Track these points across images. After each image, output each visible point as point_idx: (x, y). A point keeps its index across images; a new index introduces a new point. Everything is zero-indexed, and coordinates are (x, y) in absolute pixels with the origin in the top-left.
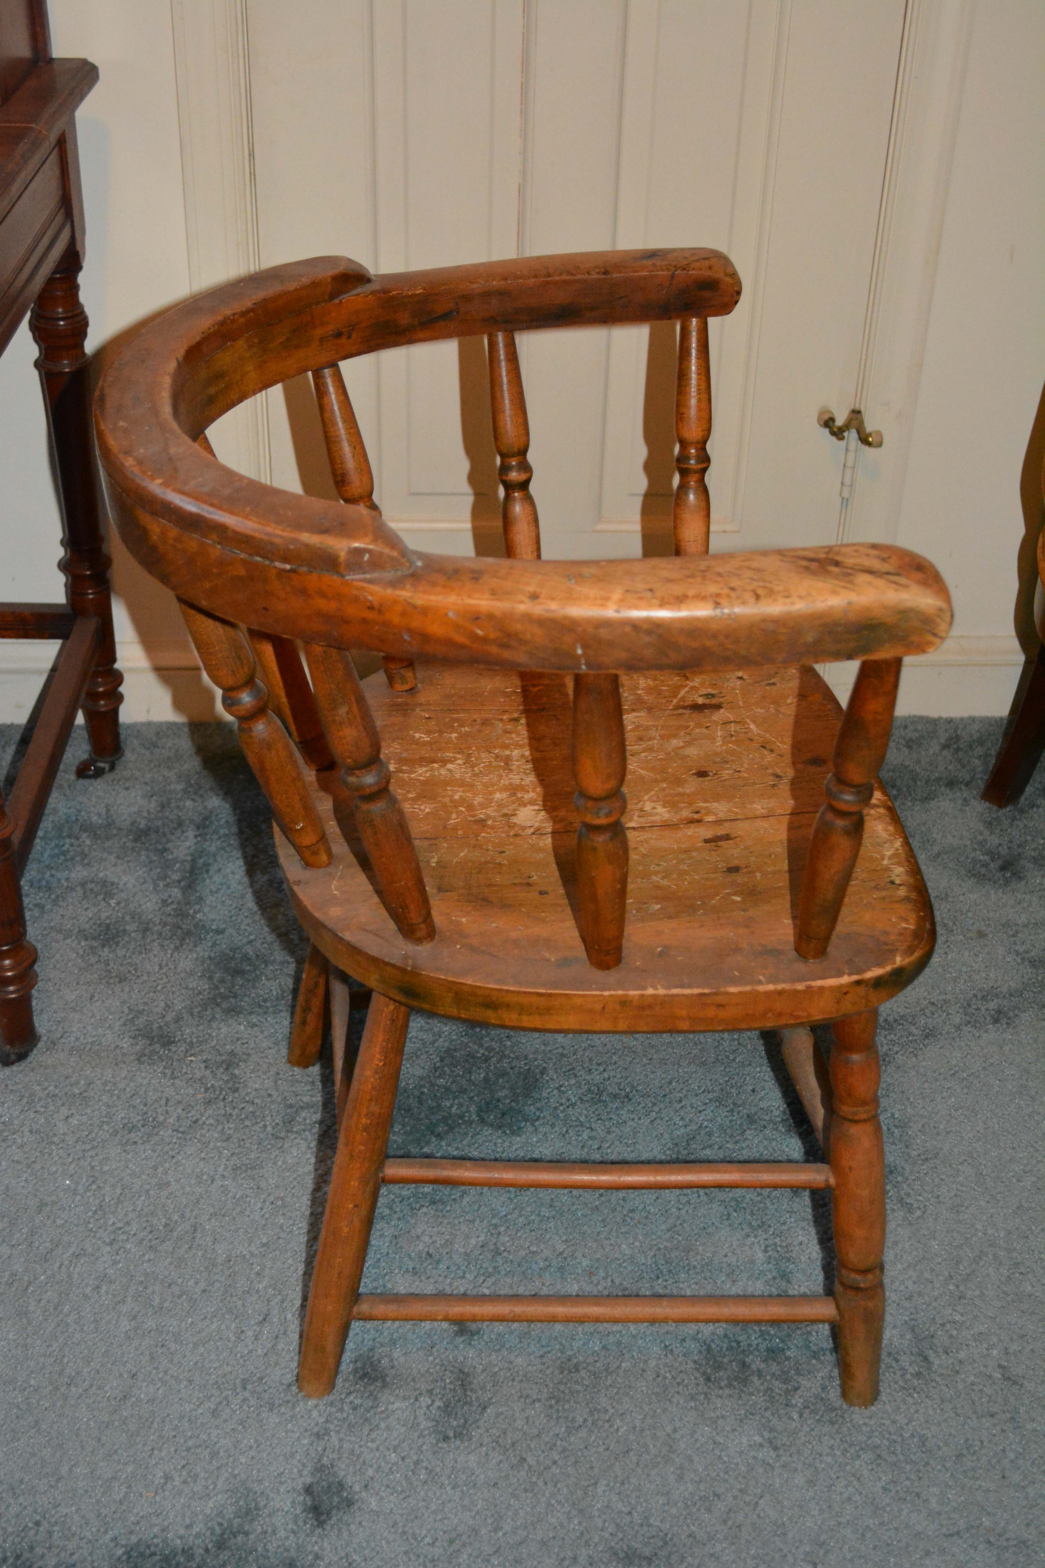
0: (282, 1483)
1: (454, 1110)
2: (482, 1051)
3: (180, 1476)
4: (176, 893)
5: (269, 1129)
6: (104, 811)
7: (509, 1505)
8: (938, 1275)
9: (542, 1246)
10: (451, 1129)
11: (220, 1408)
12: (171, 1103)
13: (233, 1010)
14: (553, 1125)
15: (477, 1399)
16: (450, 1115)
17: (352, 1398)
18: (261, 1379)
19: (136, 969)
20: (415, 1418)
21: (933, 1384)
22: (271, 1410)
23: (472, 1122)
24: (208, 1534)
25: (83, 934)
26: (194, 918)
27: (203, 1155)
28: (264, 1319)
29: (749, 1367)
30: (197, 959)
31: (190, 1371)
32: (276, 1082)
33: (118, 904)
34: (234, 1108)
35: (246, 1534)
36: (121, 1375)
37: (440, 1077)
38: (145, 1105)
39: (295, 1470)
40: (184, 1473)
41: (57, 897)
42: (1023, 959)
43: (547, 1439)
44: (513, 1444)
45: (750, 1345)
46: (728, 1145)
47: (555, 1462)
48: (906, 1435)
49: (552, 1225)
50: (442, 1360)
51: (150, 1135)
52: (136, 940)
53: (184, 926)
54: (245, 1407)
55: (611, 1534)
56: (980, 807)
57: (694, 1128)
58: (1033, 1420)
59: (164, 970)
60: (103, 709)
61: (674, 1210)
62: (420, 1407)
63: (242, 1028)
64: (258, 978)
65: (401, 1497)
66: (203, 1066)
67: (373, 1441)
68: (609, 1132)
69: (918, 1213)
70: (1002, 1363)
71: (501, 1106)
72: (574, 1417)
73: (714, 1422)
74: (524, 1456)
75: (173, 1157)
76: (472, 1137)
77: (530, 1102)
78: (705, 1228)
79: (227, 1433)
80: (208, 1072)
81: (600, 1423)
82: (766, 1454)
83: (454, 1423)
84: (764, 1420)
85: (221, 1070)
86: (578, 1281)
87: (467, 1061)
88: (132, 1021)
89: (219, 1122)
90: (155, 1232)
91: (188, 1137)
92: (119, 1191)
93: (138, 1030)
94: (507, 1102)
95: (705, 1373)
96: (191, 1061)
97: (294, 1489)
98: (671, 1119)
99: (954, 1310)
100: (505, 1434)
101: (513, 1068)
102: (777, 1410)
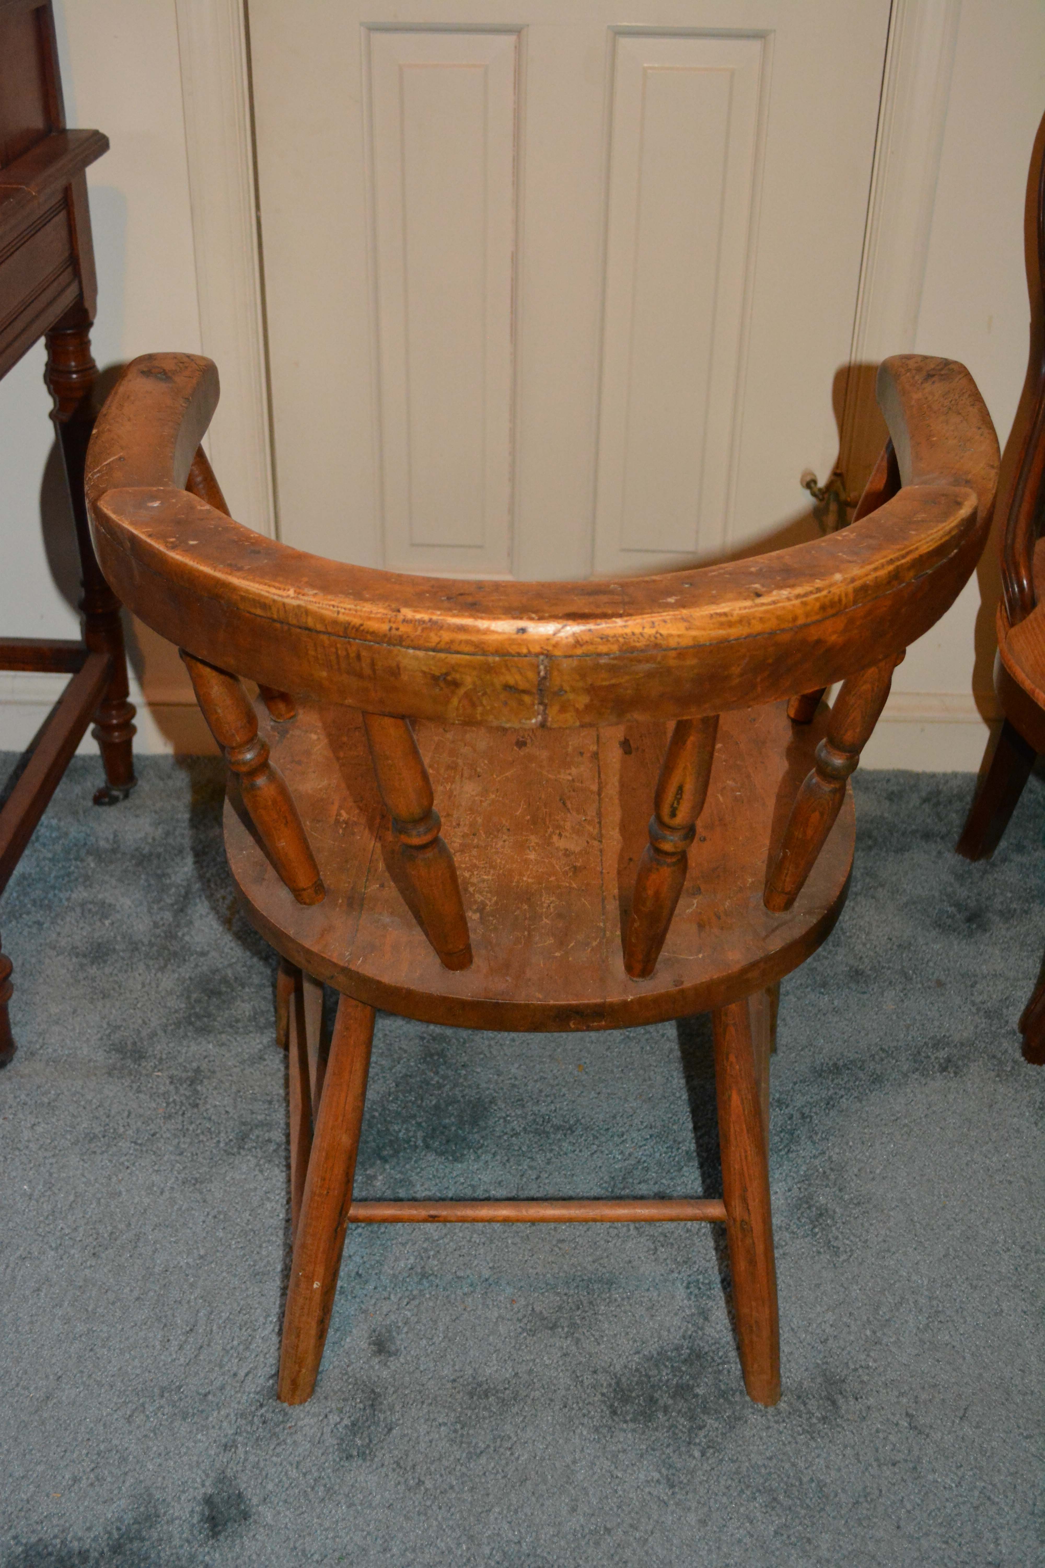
0: (183, 1491)
1: (401, 1135)
2: (436, 1079)
3: (88, 1479)
4: (168, 916)
5: (222, 1145)
6: (111, 837)
7: (402, 1527)
8: (856, 1320)
9: (468, 1272)
10: (396, 1152)
11: (136, 1414)
12: (133, 1116)
13: (204, 1029)
14: (494, 1155)
15: (385, 1418)
16: (397, 1138)
17: (263, 1410)
18: (180, 1387)
19: (120, 987)
20: (322, 1434)
21: (839, 1429)
22: (184, 1419)
23: (416, 1147)
24: (106, 1537)
25: (74, 951)
26: (182, 939)
27: (156, 1168)
28: (191, 1330)
29: (656, 1402)
30: (178, 979)
31: (113, 1376)
32: (235, 1100)
33: (112, 924)
34: (192, 1123)
35: (143, 1540)
36: (47, 1377)
38: (108, 1116)
39: (198, 1480)
40: (92, 1476)
41: (57, 915)
42: (978, 1010)
43: (446, 1464)
44: (414, 1467)
45: (660, 1380)
46: (664, 1181)
47: (452, 1487)
48: (805, 1480)
49: (482, 1251)
50: (356, 1380)
51: (109, 1146)
52: (123, 959)
53: (171, 948)
54: (160, 1415)
55: (498, 1563)
56: (953, 859)
57: (633, 1163)
58: (934, 1471)
59: (146, 989)
60: (117, 741)
61: (602, 1242)
62: (327, 1425)
63: (211, 1046)
64: (234, 998)
65: (298, 1512)
66: (168, 1082)
67: (278, 1455)
68: (548, 1163)
69: (844, 1257)
70: (910, 1411)
71: (447, 1133)
72: (477, 1443)
73: (615, 1456)
74: (422, 1479)
75: (128, 1168)
76: (416, 1162)
77: (475, 1130)
78: (630, 1262)
79: (139, 1439)
80: (172, 1088)
81: (502, 1450)
82: (662, 1490)
83: (359, 1442)
84: (664, 1457)
85: (185, 1086)
86: (499, 1308)
87: (421, 1087)
88: (109, 1035)
89: (175, 1136)
90: (100, 1239)
91: (144, 1149)
92: (72, 1198)
93: (113, 1045)
94: (453, 1128)
95: (612, 1406)
96: (158, 1076)
97: (195, 1498)
98: (611, 1153)
99: (868, 1355)
100: (407, 1455)
101: (464, 1096)
102: (679, 1448)
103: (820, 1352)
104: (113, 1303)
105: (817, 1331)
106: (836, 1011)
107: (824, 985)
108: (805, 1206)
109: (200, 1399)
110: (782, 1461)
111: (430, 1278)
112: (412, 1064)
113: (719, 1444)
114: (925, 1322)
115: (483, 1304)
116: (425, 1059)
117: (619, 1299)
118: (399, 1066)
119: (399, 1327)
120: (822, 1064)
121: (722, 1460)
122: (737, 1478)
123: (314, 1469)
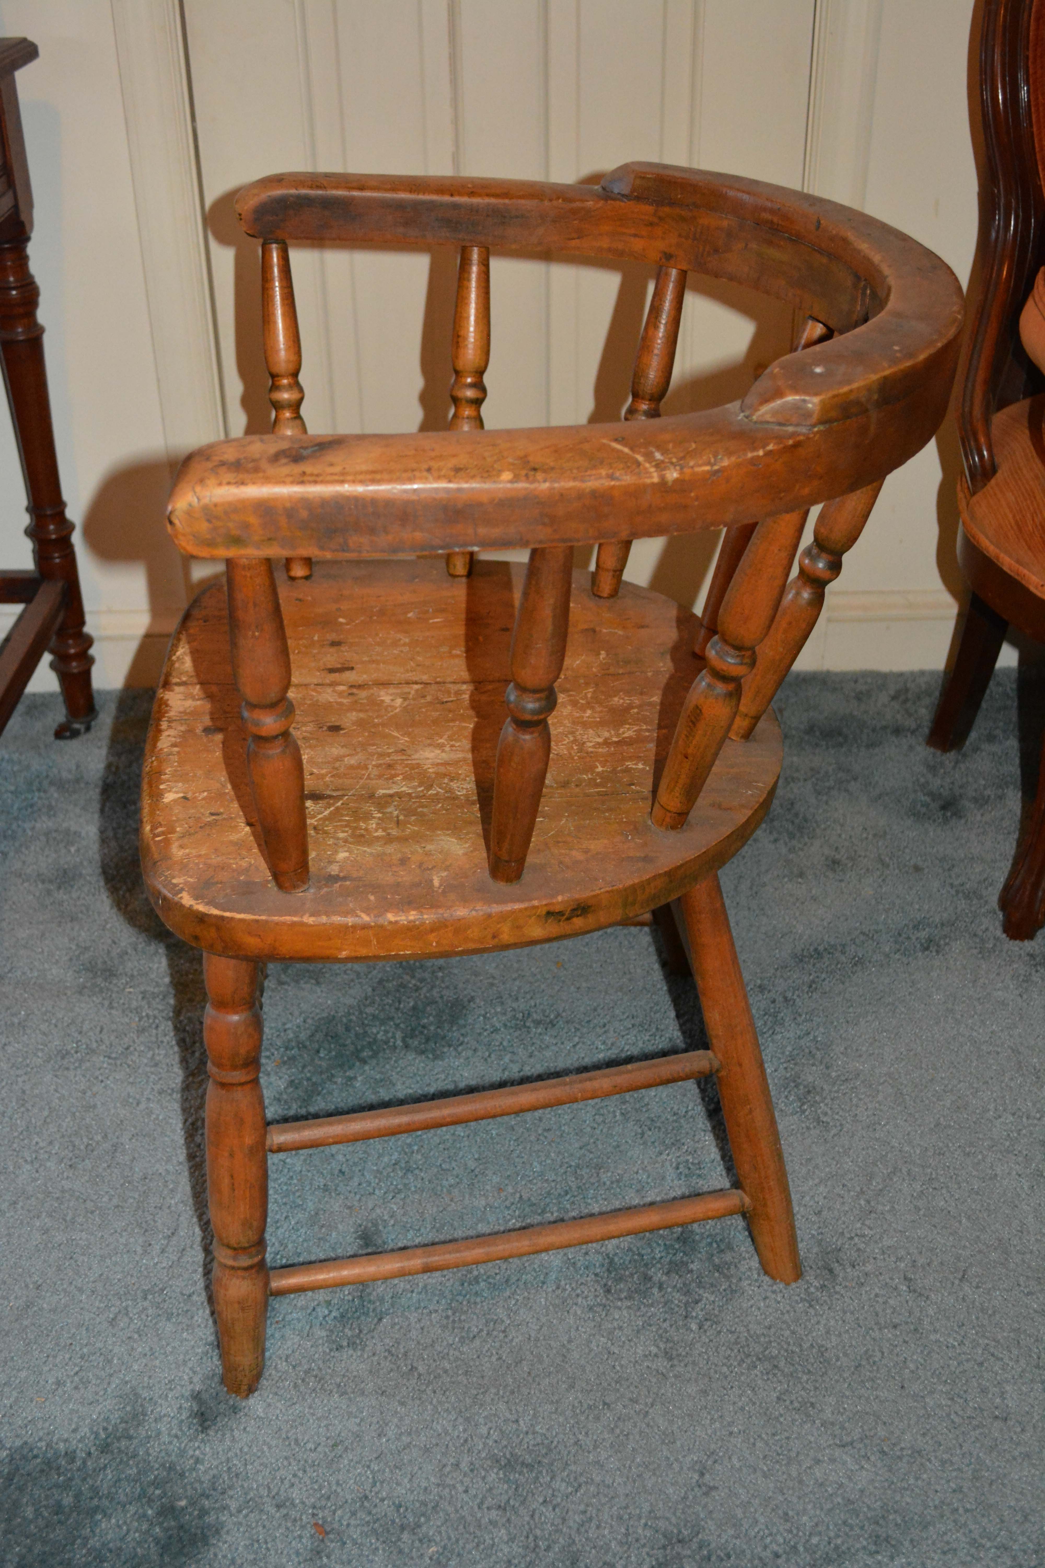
0: (171, 1389)
1: (379, 1036)
2: (413, 982)
3: (72, 1382)
6: (74, 768)
7: (396, 1412)
8: (849, 1191)
9: (454, 1164)
10: (375, 1053)
11: (119, 1317)
12: (105, 1031)
14: (475, 1050)
15: (374, 1310)
16: (375, 1040)
18: (162, 1290)
19: (88, 910)
20: (311, 1327)
21: (837, 1296)
22: (168, 1319)
23: (396, 1047)
24: (93, 1437)
25: (41, 878)
27: (131, 1080)
28: (173, 1234)
29: (650, 1279)
31: (94, 1282)
33: (78, 850)
34: (165, 1035)
35: (130, 1438)
36: (27, 1286)
37: (370, 1005)
38: (80, 1033)
39: (186, 1377)
40: (76, 1379)
41: (21, 846)
42: (957, 892)
43: (439, 1349)
44: (405, 1354)
45: (654, 1258)
47: (446, 1371)
48: (805, 1346)
51: (81, 1061)
52: (91, 883)
54: (144, 1317)
55: (496, 1442)
56: (924, 752)
58: (936, 1331)
60: (75, 671)
61: (589, 1129)
62: (316, 1318)
65: (288, 1403)
66: (140, 997)
68: (531, 1056)
69: (834, 1131)
70: (910, 1275)
71: (426, 1032)
72: (469, 1328)
73: (611, 1332)
74: (415, 1365)
75: (102, 1081)
76: (396, 1062)
77: (455, 1028)
78: (618, 1146)
79: (123, 1341)
80: (144, 1003)
81: (495, 1333)
82: (662, 1364)
83: (349, 1333)
84: (661, 1331)
85: (157, 1000)
86: (487, 1198)
87: (398, 991)
88: (78, 956)
89: (150, 1048)
90: (77, 1152)
91: (119, 1062)
92: (46, 1113)
93: (82, 965)
94: (432, 1028)
95: (605, 1285)
96: (130, 992)
97: (183, 1396)
98: (593, 1044)
99: (863, 1224)
100: (399, 1343)
101: (442, 997)
102: (676, 1322)
103: (814, 1223)
104: (92, 1212)
105: (811, 1203)
106: (814, 899)
107: (801, 875)
108: (792, 1084)
109: (184, 1299)
110: (781, 1329)
111: (415, 1172)
112: (388, 969)
113: (716, 1316)
114: (919, 1188)
115: (471, 1194)
116: (401, 963)
117: (608, 1183)
118: (375, 972)
119: (385, 1221)
120: (803, 950)
121: (720, 1332)
122: (736, 1348)
123: (304, 1361)
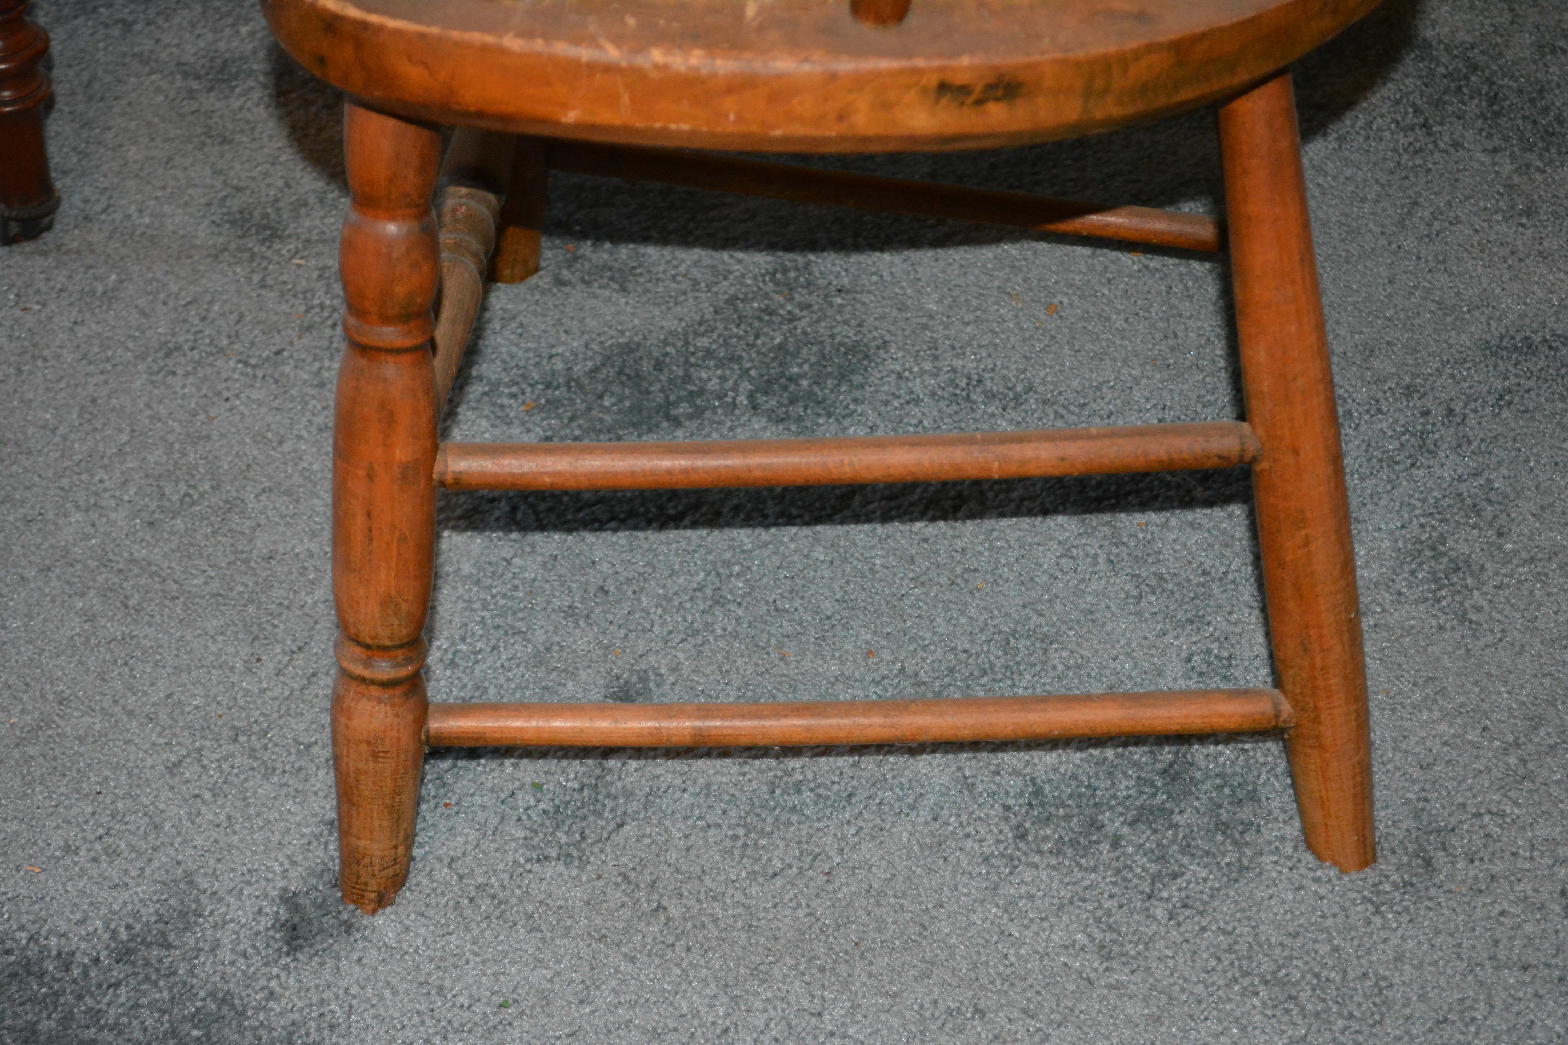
0: (249, 883)
1: (710, 385)
3: (89, 850)
7: (617, 971)
8: (1492, 739)
9: (797, 603)
10: (698, 412)
11: (185, 763)
12: (246, 321)
14: (872, 427)
16: (702, 391)
18: (266, 731)
20: (501, 821)
21: (1429, 904)
22: (266, 777)
23: (735, 406)
24: (107, 936)
25: (182, 70)
27: (276, 403)
28: (300, 649)
29: (1100, 828)
31: (155, 705)
35: (168, 947)
36: (44, 697)
37: (705, 334)
38: (204, 319)
39: (277, 869)
40: (97, 847)
43: (710, 885)
44: (652, 885)
45: (1114, 797)
47: (715, 921)
48: (1352, 974)
51: (198, 364)
61: (1045, 578)
65: (439, 932)
66: (315, 275)
69: (1487, 639)
71: (792, 387)
72: (770, 860)
73: (1012, 902)
74: (664, 903)
75: (227, 400)
77: (844, 388)
78: (1091, 612)
79: (184, 800)
81: (811, 874)
82: (1089, 964)
83: (564, 839)
84: (1100, 913)
86: (842, 663)
87: (758, 318)
88: (223, 201)
89: (316, 358)
90: (165, 503)
91: (260, 374)
92: (124, 437)
93: (228, 214)
94: (805, 383)
95: (1018, 826)
96: (299, 266)
97: (266, 896)
99: (1505, 796)
100: (644, 867)
101: (833, 336)
102: (1130, 901)
105: (1417, 750)
106: (1544, 255)
107: (1529, 212)
108: (1429, 553)
109: (299, 751)
110: (1316, 941)
111: (728, 607)
112: (749, 282)
113: (1203, 903)
115: (816, 654)
116: (774, 274)
117: (1060, 668)
118: (725, 283)
119: (661, 675)
120: (1502, 337)
121: (1203, 929)
122: (1227, 958)
123: (478, 871)
